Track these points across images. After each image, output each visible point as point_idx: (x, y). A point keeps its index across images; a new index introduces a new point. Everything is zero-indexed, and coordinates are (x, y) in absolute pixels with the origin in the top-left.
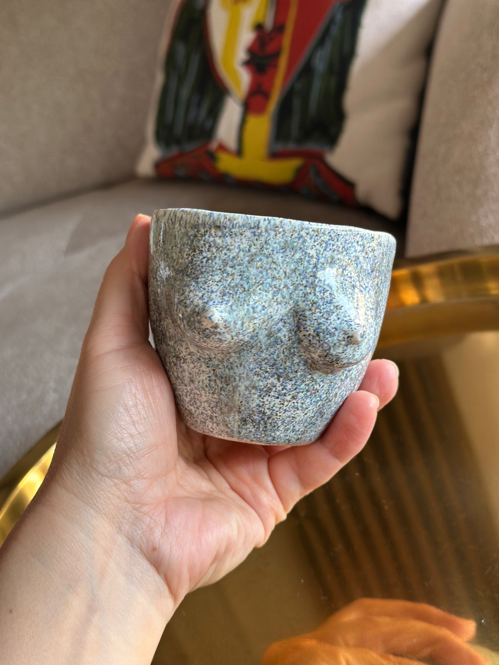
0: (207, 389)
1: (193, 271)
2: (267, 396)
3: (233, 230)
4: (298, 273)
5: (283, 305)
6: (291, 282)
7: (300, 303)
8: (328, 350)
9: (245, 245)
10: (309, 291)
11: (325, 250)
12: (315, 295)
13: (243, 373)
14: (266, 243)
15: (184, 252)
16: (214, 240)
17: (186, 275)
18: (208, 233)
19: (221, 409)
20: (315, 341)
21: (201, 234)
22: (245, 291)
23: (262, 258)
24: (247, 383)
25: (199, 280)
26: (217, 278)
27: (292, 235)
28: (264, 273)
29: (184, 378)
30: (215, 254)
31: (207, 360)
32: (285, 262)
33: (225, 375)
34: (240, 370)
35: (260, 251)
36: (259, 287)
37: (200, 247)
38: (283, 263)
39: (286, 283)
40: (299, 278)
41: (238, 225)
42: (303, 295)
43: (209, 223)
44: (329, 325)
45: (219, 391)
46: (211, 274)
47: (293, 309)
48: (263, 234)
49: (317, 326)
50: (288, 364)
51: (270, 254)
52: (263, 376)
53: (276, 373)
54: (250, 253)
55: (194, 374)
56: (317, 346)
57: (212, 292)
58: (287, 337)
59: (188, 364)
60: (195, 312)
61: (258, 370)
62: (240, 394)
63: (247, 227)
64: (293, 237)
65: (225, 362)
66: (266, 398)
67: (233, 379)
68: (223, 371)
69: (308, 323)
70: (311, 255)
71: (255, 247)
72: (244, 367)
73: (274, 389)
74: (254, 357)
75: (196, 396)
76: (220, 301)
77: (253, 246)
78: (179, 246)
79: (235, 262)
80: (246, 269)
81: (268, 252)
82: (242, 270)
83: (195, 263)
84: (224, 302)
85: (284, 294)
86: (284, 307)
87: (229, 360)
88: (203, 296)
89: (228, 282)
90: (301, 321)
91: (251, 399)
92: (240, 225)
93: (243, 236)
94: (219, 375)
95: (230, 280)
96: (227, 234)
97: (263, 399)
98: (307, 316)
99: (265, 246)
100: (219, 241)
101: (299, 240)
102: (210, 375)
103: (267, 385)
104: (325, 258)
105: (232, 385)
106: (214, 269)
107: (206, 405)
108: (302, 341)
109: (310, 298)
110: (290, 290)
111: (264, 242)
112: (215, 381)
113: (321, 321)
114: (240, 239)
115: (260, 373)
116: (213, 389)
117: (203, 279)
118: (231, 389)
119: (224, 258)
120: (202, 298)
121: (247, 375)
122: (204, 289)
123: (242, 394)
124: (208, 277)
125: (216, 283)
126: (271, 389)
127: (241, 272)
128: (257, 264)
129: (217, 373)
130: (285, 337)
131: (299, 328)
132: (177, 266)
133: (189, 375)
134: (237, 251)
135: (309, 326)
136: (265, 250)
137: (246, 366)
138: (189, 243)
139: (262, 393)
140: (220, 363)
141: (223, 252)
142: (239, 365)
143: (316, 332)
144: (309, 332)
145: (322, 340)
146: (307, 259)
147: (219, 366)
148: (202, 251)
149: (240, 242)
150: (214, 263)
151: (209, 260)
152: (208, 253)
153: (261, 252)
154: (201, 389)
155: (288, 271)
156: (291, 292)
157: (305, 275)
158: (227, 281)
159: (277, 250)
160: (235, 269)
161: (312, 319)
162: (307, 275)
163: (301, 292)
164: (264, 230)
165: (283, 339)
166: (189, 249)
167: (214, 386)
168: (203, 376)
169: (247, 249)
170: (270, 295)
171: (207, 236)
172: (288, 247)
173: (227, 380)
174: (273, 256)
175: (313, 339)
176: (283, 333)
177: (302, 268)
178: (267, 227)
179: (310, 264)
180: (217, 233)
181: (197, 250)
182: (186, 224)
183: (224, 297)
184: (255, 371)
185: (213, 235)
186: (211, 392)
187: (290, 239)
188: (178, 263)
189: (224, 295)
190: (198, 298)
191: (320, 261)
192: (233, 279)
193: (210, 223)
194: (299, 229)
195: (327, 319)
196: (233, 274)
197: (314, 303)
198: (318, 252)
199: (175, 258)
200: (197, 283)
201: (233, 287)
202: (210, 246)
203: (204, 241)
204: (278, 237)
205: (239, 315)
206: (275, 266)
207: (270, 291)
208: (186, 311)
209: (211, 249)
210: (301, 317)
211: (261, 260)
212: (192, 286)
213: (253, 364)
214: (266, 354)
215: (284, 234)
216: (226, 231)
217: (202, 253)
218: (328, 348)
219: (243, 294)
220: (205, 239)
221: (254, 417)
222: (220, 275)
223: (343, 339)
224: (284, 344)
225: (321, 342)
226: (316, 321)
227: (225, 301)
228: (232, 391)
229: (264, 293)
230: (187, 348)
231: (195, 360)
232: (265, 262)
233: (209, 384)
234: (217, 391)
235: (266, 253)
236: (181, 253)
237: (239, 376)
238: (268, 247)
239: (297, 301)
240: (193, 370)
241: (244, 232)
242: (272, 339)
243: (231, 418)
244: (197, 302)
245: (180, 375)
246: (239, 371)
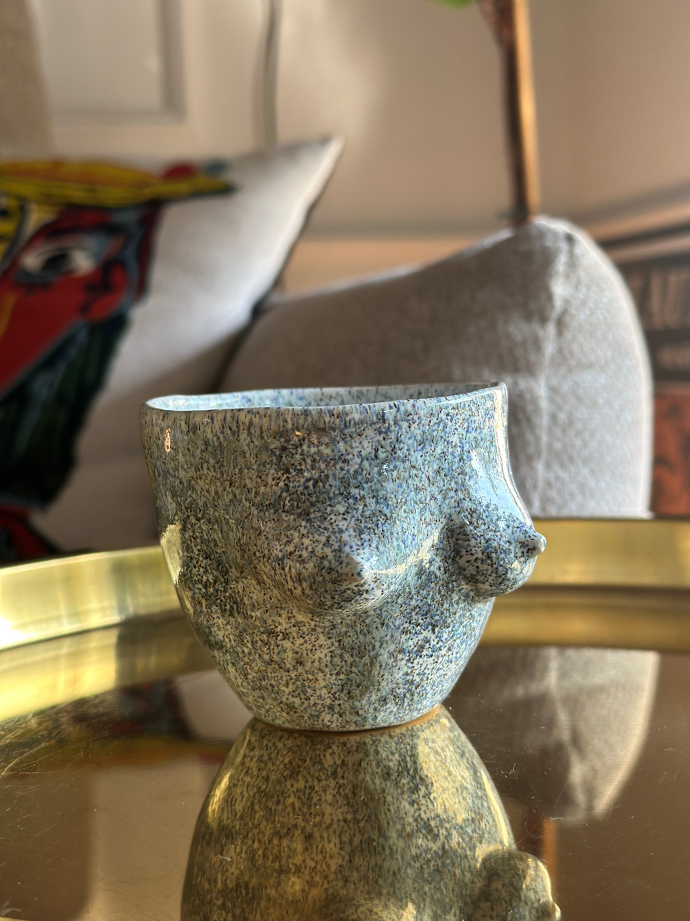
0: (327, 670)
1: (296, 504)
2: (418, 657)
3: (346, 431)
4: (442, 474)
5: (433, 525)
6: (437, 489)
7: (454, 517)
8: (503, 574)
9: (370, 449)
10: (462, 497)
11: (467, 431)
12: (470, 499)
13: (386, 636)
14: (397, 441)
15: (267, 475)
16: (319, 450)
17: (284, 512)
18: (306, 440)
19: (349, 693)
20: (485, 567)
21: (293, 445)
22: (387, 519)
23: (397, 463)
24: (392, 648)
25: (312, 516)
26: (341, 509)
27: (430, 422)
28: (404, 485)
29: (285, 661)
30: (326, 471)
31: (327, 630)
32: (426, 463)
33: (359, 644)
34: (383, 631)
35: (391, 455)
36: (403, 509)
37: (296, 464)
38: (423, 464)
39: (432, 493)
40: (446, 481)
41: (352, 422)
42: (457, 504)
43: (305, 426)
44: (500, 539)
45: (348, 668)
46: (328, 503)
47: (446, 527)
48: (393, 428)
49: (486, 545)
50: (446, 606)
51: (406, 457)
52: (413, 631)
53: (429, 624)
54: (378, 461)
55: (305, 652)
56: (489, 572)
57: (341, 531)
58: (442, 569)
59: (291, 640)
60: (324, 568)
61: (406, 625)
62: (381, 666)
63: (367, 423)
64: (431, 424)
65: (359, 626)
66: (416, 662)
67: (371, 647)
68: (354, 639)
69: (473, 542)
70: (454, 444)
71: (384, 450)
72: (387, 625)
73: (427, 645)
74: (401, 609)
75: (306, 683)
76: (359, 543)
77: (380, 449)
78: (255, 467)
79: (360, 478)
80: (380, 485)
81: (403, 454)
82: (373, 488)
83: (294, 490)
84: (366, 544)
85: (432, 509)
86: (435, 528)
87: (365, 622)
88: (328, 541)
89: (360, 511)
90: (460, 542)
91: (397, 668)
92: (357, 422)
93: (363, 436)
94: (348, 646)
95: (361, 507)
96: (338, 438)
97: (412, 663)
98: (469, 533)
99: (397, 446)
100: (326, 451)
101: (438, 427)
102: (332, 648)
103: (417, 643)
104: (469, 443)
105: (369, 656)
106: (331, 495)
107: (324, 691)
108: (465, 570)
109: (466, 506)
110: (438, 502)
111: (395, 440)
112: (341, 656)
113: (489, 536)
114: (358, 442)
115: (409, 628)
116: (338, 668)
117: (318, 514)
118: (368, 661)
119: (341, 475)
120: (328, 543)
121: (392, 636)
122: (325, 529)
123: (384, 665)
124: (326, 509)
125: (341, 516)
126: (422, 647)
127: (372, 491)
128: (392, 475)
129: (345, 644)
130: (440, 570)
131: (458, 553)
132: (258, 498)
133: (294, 655)
134: (358, 460)
135: (475, 547)
136: (399, 452)
137: (391, 624)
138: (274, 460)
139: (411, 655)
140: (350, 630)
141: (338, 467)
142: (379, 626)
143: (485, 554)
144: (476, 556)
145: (495, 564)
146: (451, 450)
147: (348, 634)
148: (302, 469)
149: (360, 446)
150: (327, 486)
151: (317, 482)
152: (313, 472)
153: (394, 455)
154: (316, 671)
155: (431, 474)
156: (440, 503)
157: (451, 474)
158: (357, 509)
159: (413, 448)
160: (363, 489)
161: (476, 537)
162: (454, 473)
163: (453, 500)
164: (392, 423)
165: (438, 573)
166: (276, 470)
167: (339, 663)
168: (321, 652)
169: (373, 455)
170: (417, 517)
171: (305, 447)
172: (427, 439)
173: (360, 651)
174: (410, 457)
175: (482, 563)
176: (437, 565)
177: (447, 464)
178: (396, 417)
179: (455, 457)
180: (321, 440)
181: (291, 471)
182: (262, 432)
183: (362, 536)
184: (402, 628)
185: (316, 442)
186: (335, 672)
187: (428, 427)
188: (257, 494)
189: (361, 533)
190: (321, 545)
191: (465, 449)
192: (365, 505)
193: (308, 426)
194: (437, 411)
195: (495, 531)
196: (363, 498)
197: (473, 512)
198: (461, 436)
199: (249, 486)
200: (309, 521)
201: (370, 517)
202: (314, 461)
203: (301, 455)
204: (412, 428)
205: (390, 559)
206: (415, 472)
207: (417, 510)
208: (304, 568)
209: (317, 465)
210: (460, 537)
211: (395, 467)
212: (302, 528)
213: (400, 619)
214: (417, 601)
215: (420, 423)
216: (336, 433)
217: (302, 474)
218: (504, 572)
219: (387, 524)
220: (303, 451)
221: (397, 690)
222: (343, 503)
223: (521, 554)
224: (440, 580)
225: (495, 566)
226: (482, 537)
227: (365, 541)
228: (369, 665)
229: (411, 515)
230: (289, 618)
231: (307, 632)
232: (402, 469)
233: (331, 662)
234: (344, 670)
235: (401, 455)
236: (261, 477)
237: (380, 641)
238: (402, 445)
239: (450, 515)
240: (301, 647)
241: (364, 430)
242: (423, 577)
243: (364, 702)
244: (321, 551)
245: (275, 658)
246: (380, 633)
